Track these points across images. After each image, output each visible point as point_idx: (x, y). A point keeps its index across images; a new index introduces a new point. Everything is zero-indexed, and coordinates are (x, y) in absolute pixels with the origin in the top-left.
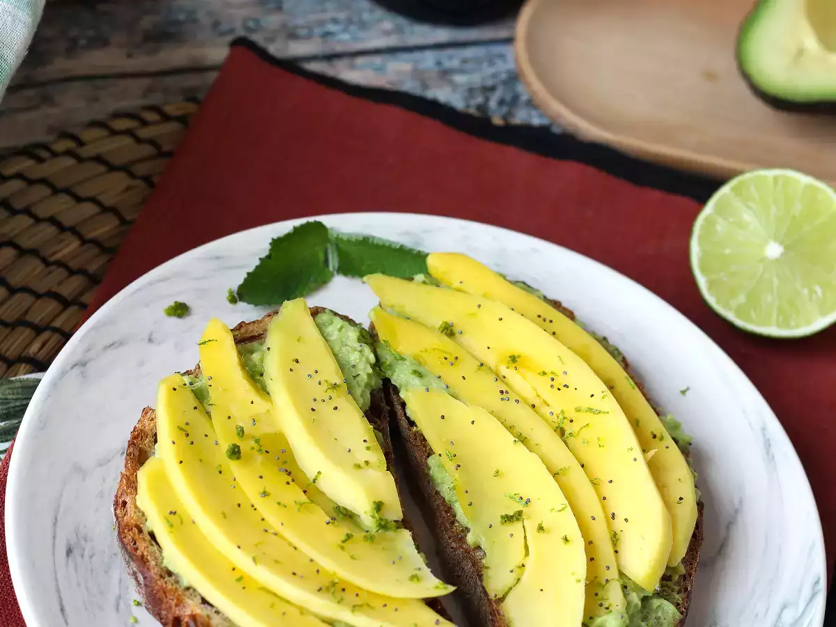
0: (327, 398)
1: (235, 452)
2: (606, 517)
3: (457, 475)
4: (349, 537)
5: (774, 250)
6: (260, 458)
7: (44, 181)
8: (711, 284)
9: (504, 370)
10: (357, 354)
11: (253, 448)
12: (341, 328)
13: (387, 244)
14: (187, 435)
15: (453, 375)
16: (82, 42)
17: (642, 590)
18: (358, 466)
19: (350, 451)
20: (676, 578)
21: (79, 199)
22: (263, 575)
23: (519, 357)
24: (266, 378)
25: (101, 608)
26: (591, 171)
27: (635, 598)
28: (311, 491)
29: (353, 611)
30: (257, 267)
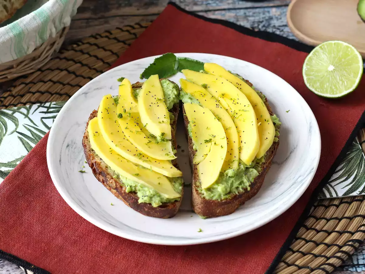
0: (156, 103)
1: (121, 116)
2: (239, 141)
3: (193, 128)
4: (150, 142)
5: (331, 68)
6: (129, 118)
7: (95, 45)
8: (308, 79)
9: (220, 99)
10: (171, 91)
11: (127, 116)
12: (169, 83)
13: (192, 60)
14: (107, 111)
15: (202, 99)
16: (123, 5)
17: (246, 165)
18: (160, 122)
19: (159, 118)
20: (261, 163)
21: (105, 50)
22: (118, 150)
23: (225, 94)
24: (138, 97)
25: (73, 162)
26: (283, 46)
27: (242, 167)
28: (143, 129)
29: (143, 161)
30: (149, 67)
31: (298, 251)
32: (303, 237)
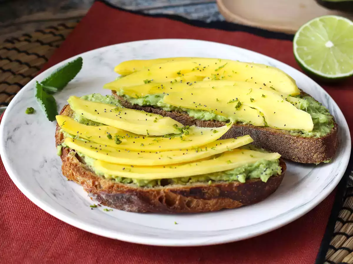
7: (14, 49)
23: (180, 72)
31: (341, 248)
32: (342, 231)
